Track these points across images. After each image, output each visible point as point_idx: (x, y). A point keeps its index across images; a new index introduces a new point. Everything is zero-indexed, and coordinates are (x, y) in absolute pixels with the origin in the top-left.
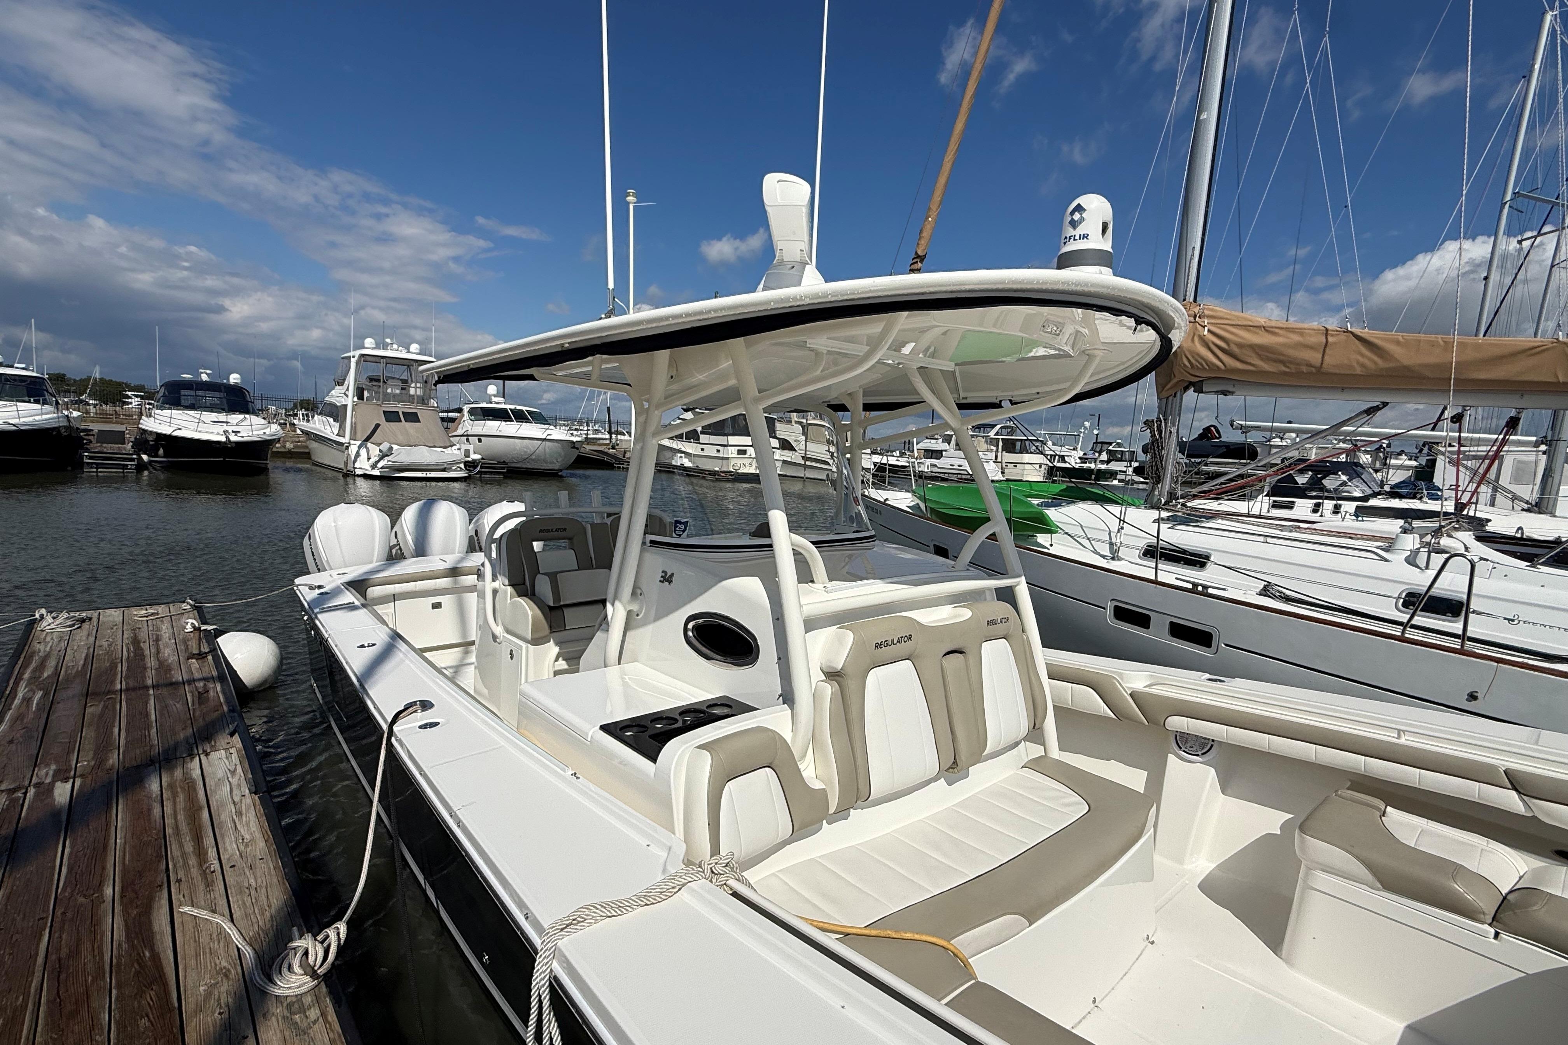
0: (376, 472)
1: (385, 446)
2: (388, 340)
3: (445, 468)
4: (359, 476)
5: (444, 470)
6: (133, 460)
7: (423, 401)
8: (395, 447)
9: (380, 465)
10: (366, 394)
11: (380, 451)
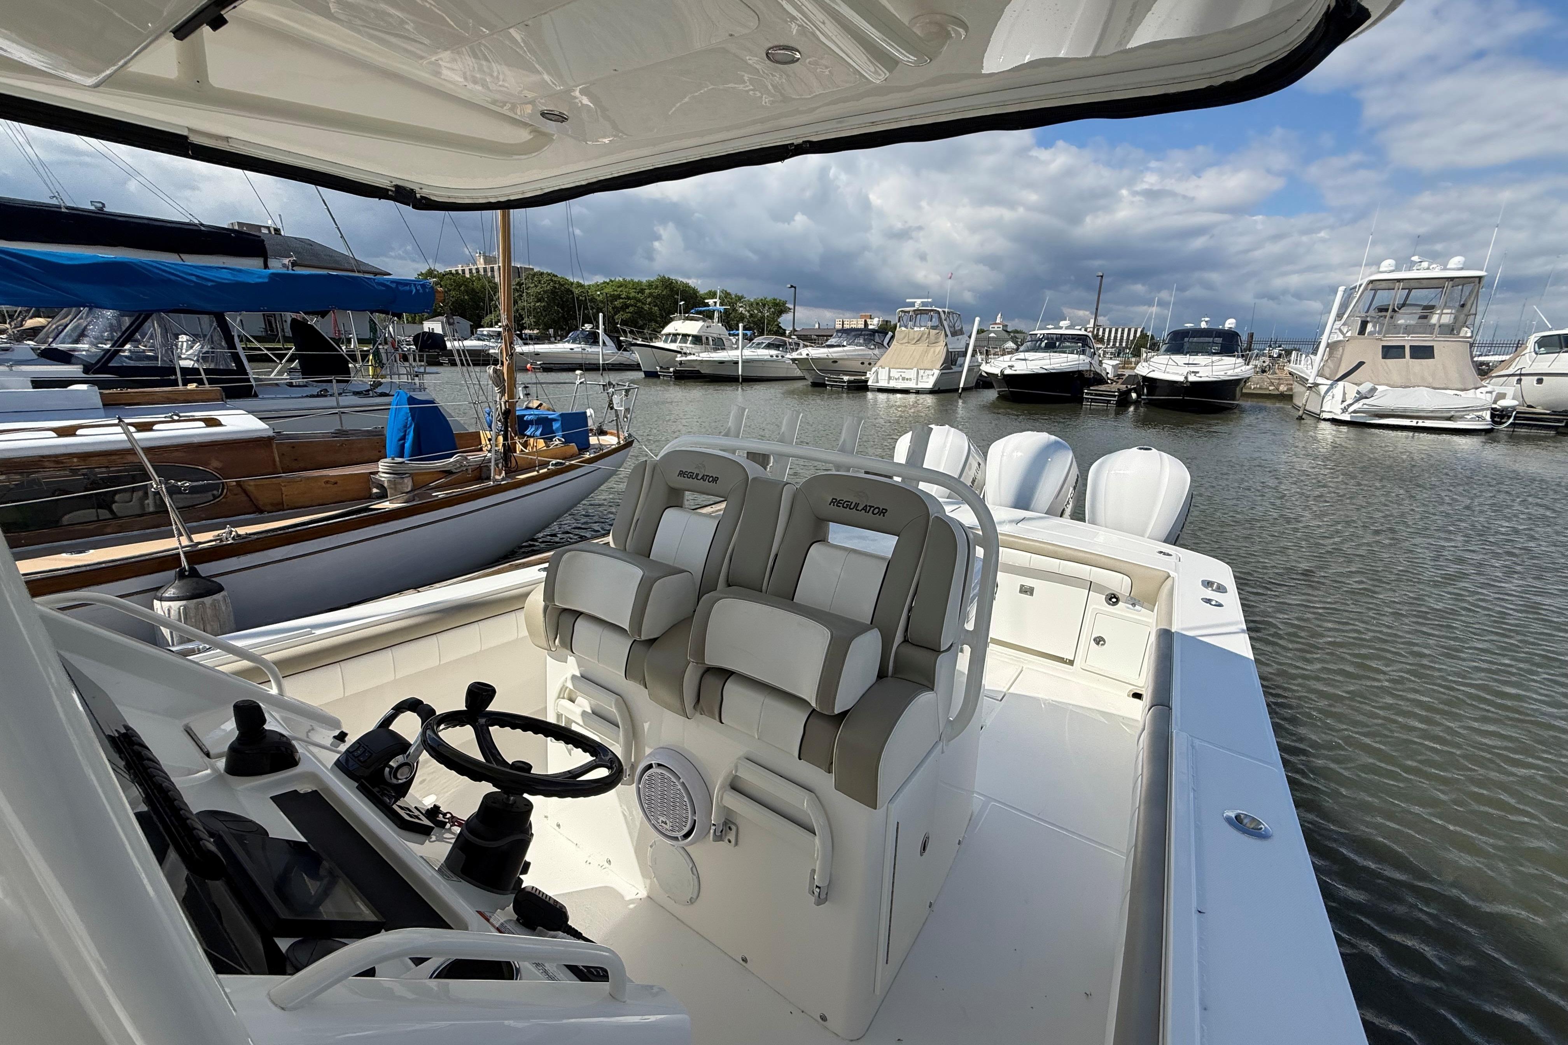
0: (1346, 417)
1: (1365, 388)
2: (1415, 258)
3: (1452, 416)
4: (1325, 420)
5: (1449, 419)
6: (1115, 396)
7: (1450, 330)
8: (1380, 388)
9: (1351, 409)
10: (1370, 327)
11: (1358, 392)
